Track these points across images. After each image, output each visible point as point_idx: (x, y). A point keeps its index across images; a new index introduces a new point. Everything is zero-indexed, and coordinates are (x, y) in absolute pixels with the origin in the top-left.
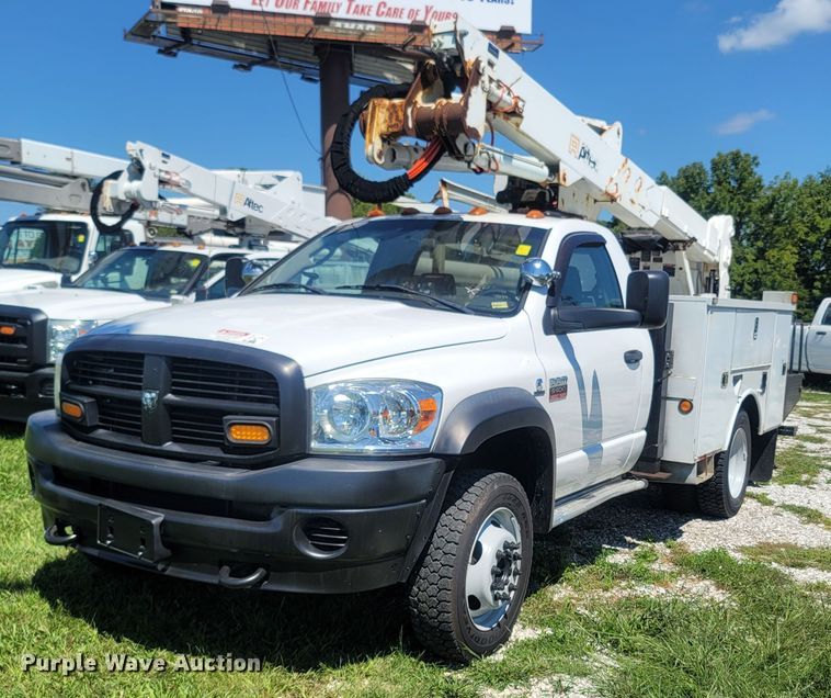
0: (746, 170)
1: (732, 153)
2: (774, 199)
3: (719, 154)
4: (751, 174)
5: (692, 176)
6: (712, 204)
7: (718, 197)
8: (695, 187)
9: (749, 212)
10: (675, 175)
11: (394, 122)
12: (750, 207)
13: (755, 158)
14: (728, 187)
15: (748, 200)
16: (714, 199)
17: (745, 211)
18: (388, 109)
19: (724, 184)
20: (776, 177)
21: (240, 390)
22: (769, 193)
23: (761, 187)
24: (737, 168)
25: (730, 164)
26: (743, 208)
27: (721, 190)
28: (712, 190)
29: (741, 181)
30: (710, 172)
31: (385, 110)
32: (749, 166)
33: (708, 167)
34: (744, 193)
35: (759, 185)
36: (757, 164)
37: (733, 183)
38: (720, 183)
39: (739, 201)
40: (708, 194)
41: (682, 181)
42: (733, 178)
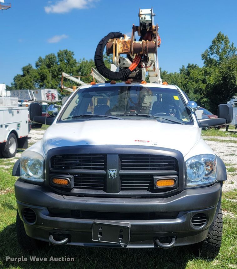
0: (70, 57)
1: (65, 50)
2: (81, 67)
3: (60, 51)
4: (72, 58)
5: (51, 58)
6: (59, 69)
7: (62, 66)
8: (52, 62)
9: (73, 72)
10: (45, 58)
11: (125, 48)
12: (73, 70)
13: (73, 53)
14: (64, 63)
15: (72, 67)
16: (60, 67)
17: (71, 71)
18: (122, 43)
19: (63, 61)
20: (80, 59)
21: (151, 165)
22: (78, 65)
23: (76, 63)
24: (67, 56)
25: (64, 54)
26: (71, 70)
27: (62, 64)
28: (59, 63)
29: (69, 60)
30: (57, 57)
31: (120, 43)
32: (71, 55)
33: (56, 55)
34: (70, 65)
35: (75, 62)
36: (74, 55)
37: (66, 61)
38: (61, 61)
39: (69, 68)
40: (58, 65)
41: (47, 60)
42: (66, 59)
